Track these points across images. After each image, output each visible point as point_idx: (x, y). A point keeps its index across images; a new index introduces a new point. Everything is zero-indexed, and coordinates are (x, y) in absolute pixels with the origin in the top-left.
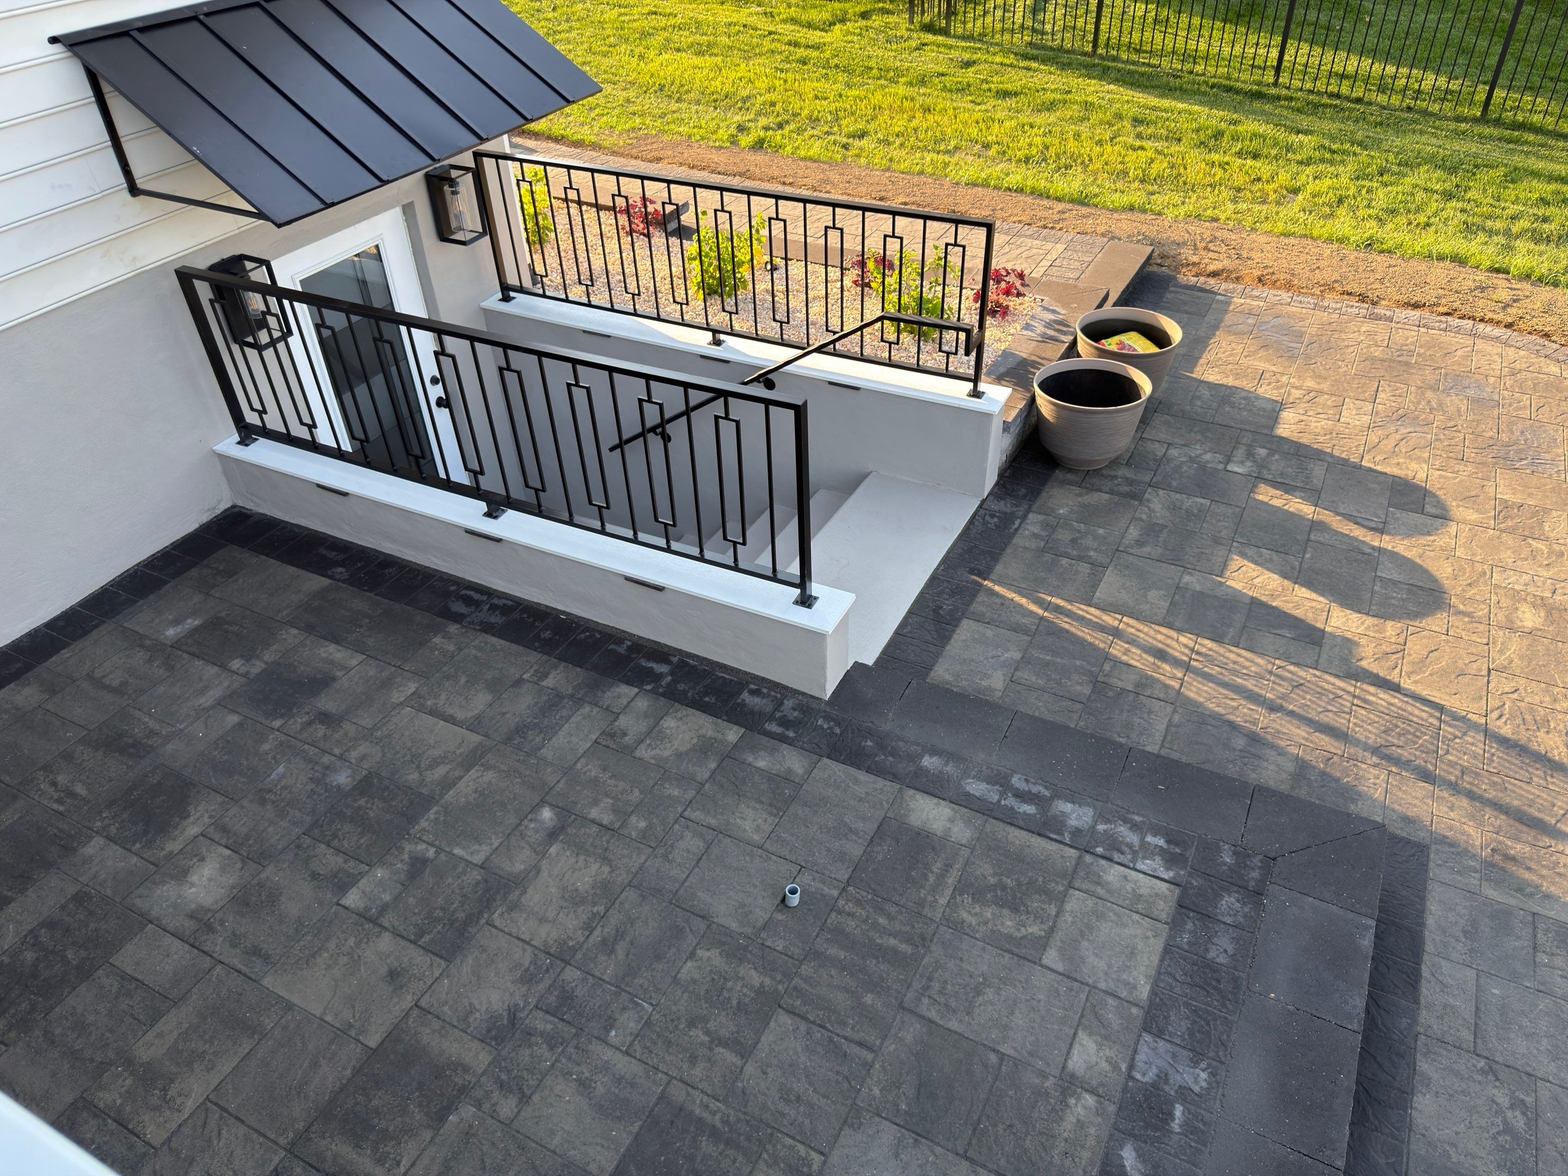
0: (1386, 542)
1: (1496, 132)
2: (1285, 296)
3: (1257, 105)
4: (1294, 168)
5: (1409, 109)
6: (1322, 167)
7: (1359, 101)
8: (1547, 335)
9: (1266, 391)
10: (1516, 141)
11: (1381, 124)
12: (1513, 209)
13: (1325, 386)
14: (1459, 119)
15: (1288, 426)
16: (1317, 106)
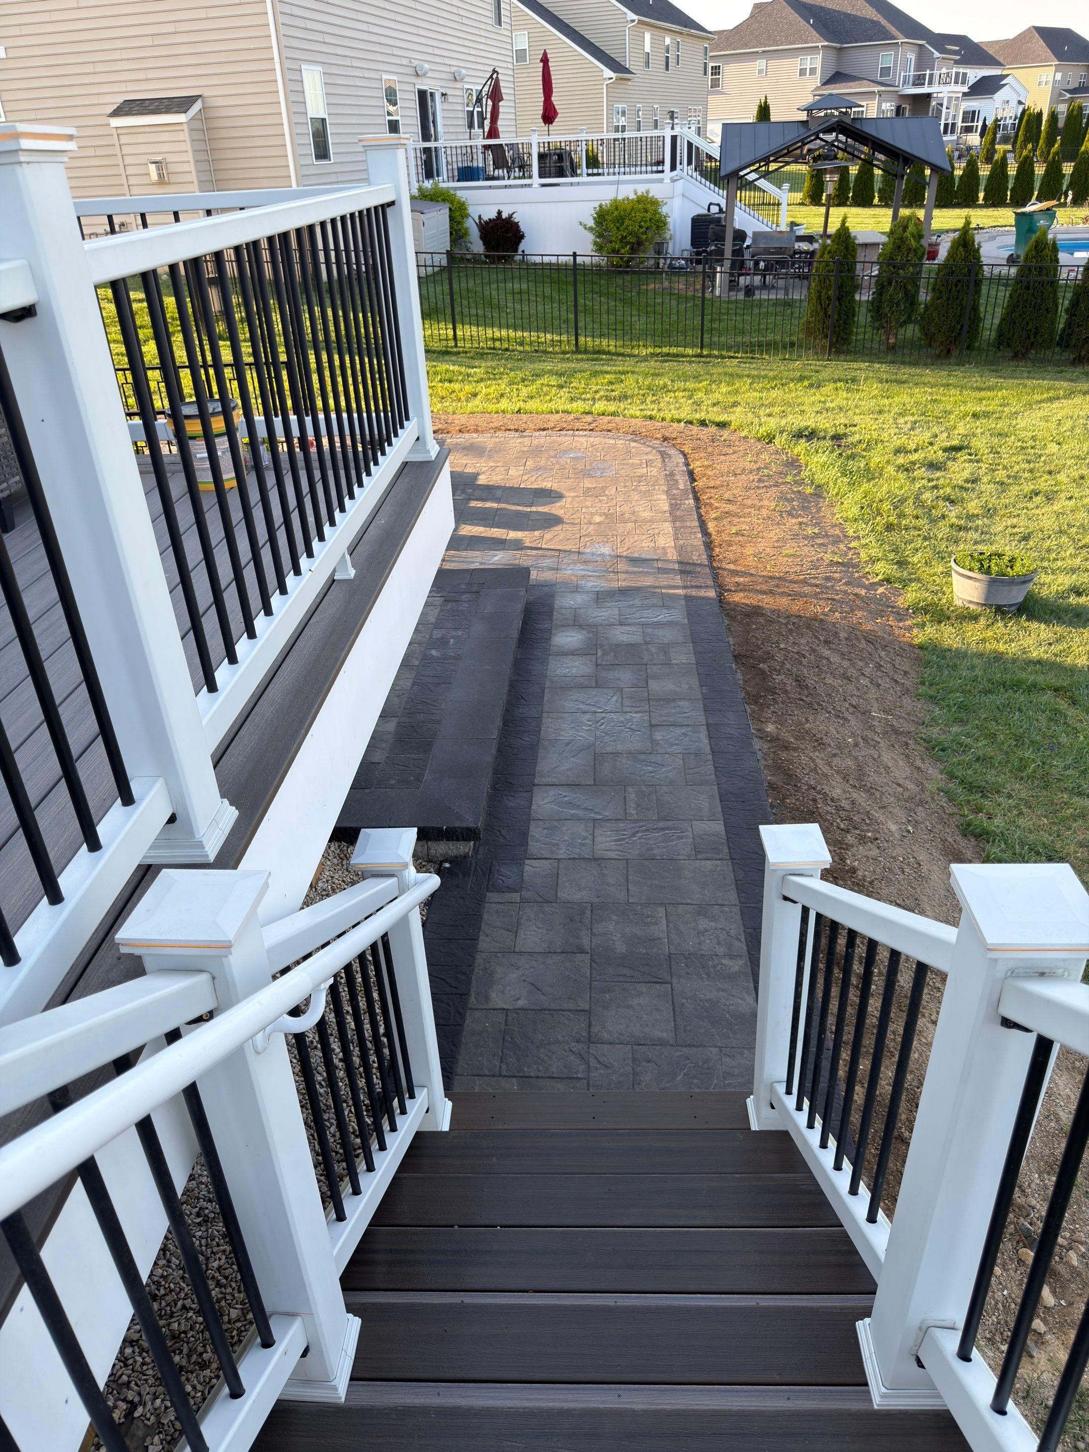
0: (534, 509)
1: (584, 357)
2: (475, 435)
3: (447, 358)
4: (474, 384)
5: (536, 351)
6: (489, 382)
7: (507, 350)
8: (609, 431)
9: (469, 470)
10: (596, 360)
11: (521, 359)
12: (595, 388)
13: (499, 464)
14: (564, 353)
15: (482, 480)
16: (482, 354)
